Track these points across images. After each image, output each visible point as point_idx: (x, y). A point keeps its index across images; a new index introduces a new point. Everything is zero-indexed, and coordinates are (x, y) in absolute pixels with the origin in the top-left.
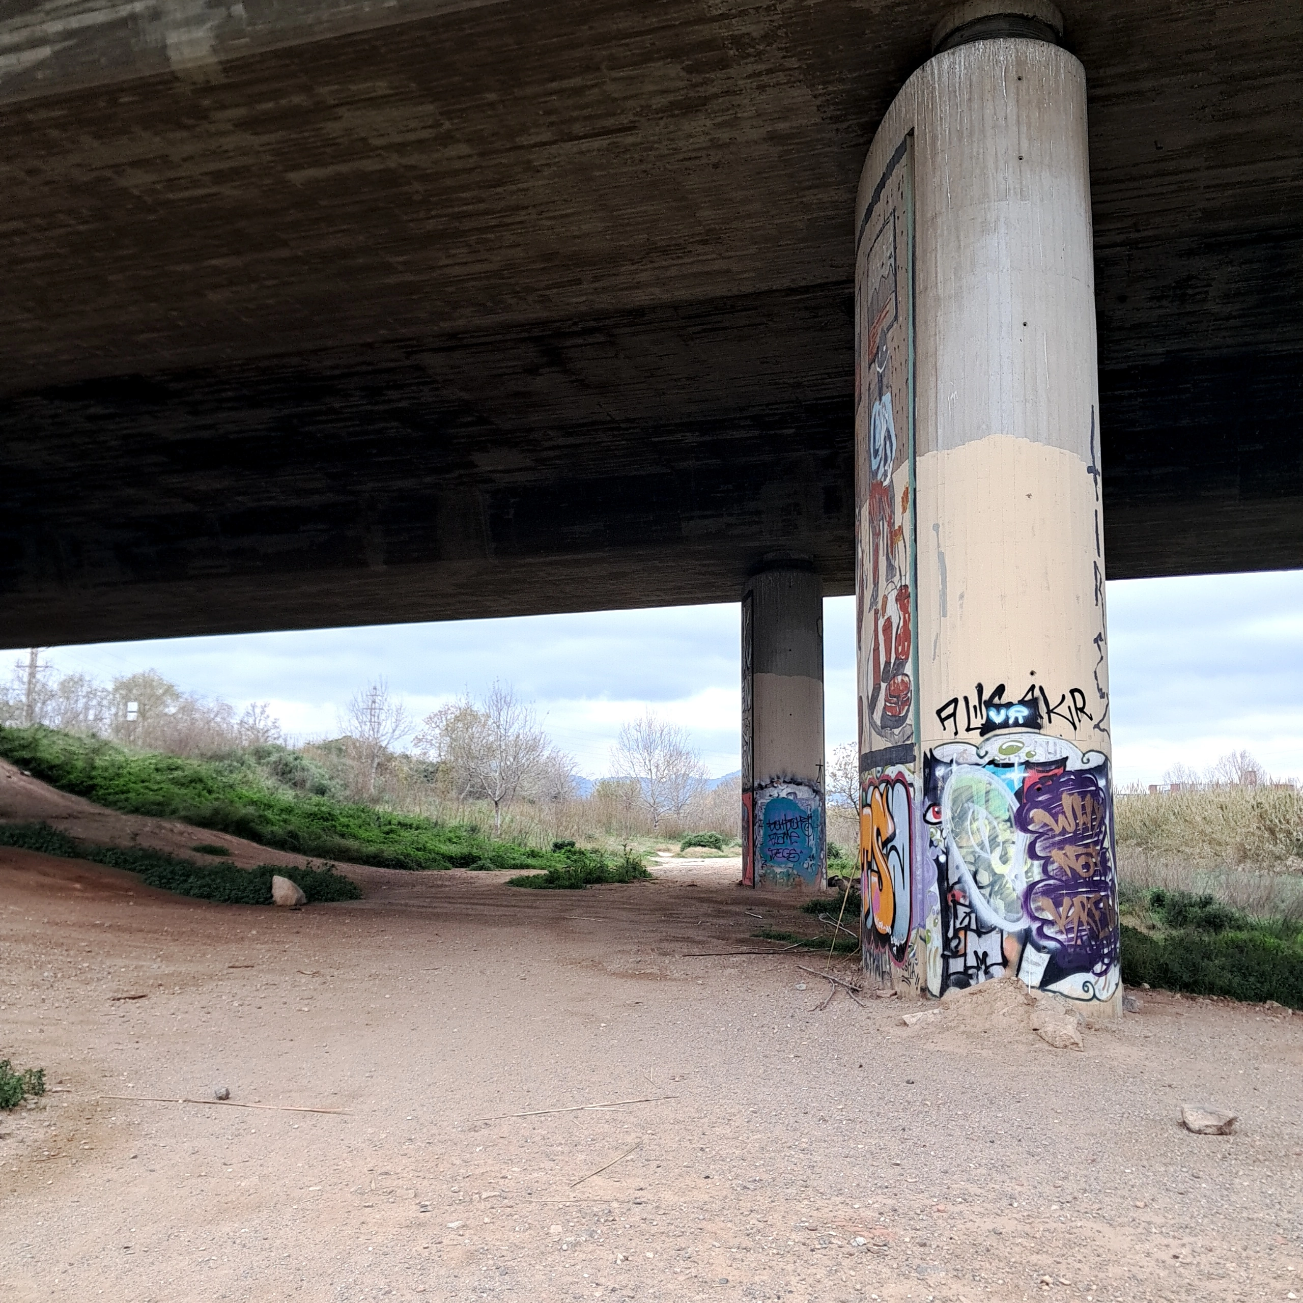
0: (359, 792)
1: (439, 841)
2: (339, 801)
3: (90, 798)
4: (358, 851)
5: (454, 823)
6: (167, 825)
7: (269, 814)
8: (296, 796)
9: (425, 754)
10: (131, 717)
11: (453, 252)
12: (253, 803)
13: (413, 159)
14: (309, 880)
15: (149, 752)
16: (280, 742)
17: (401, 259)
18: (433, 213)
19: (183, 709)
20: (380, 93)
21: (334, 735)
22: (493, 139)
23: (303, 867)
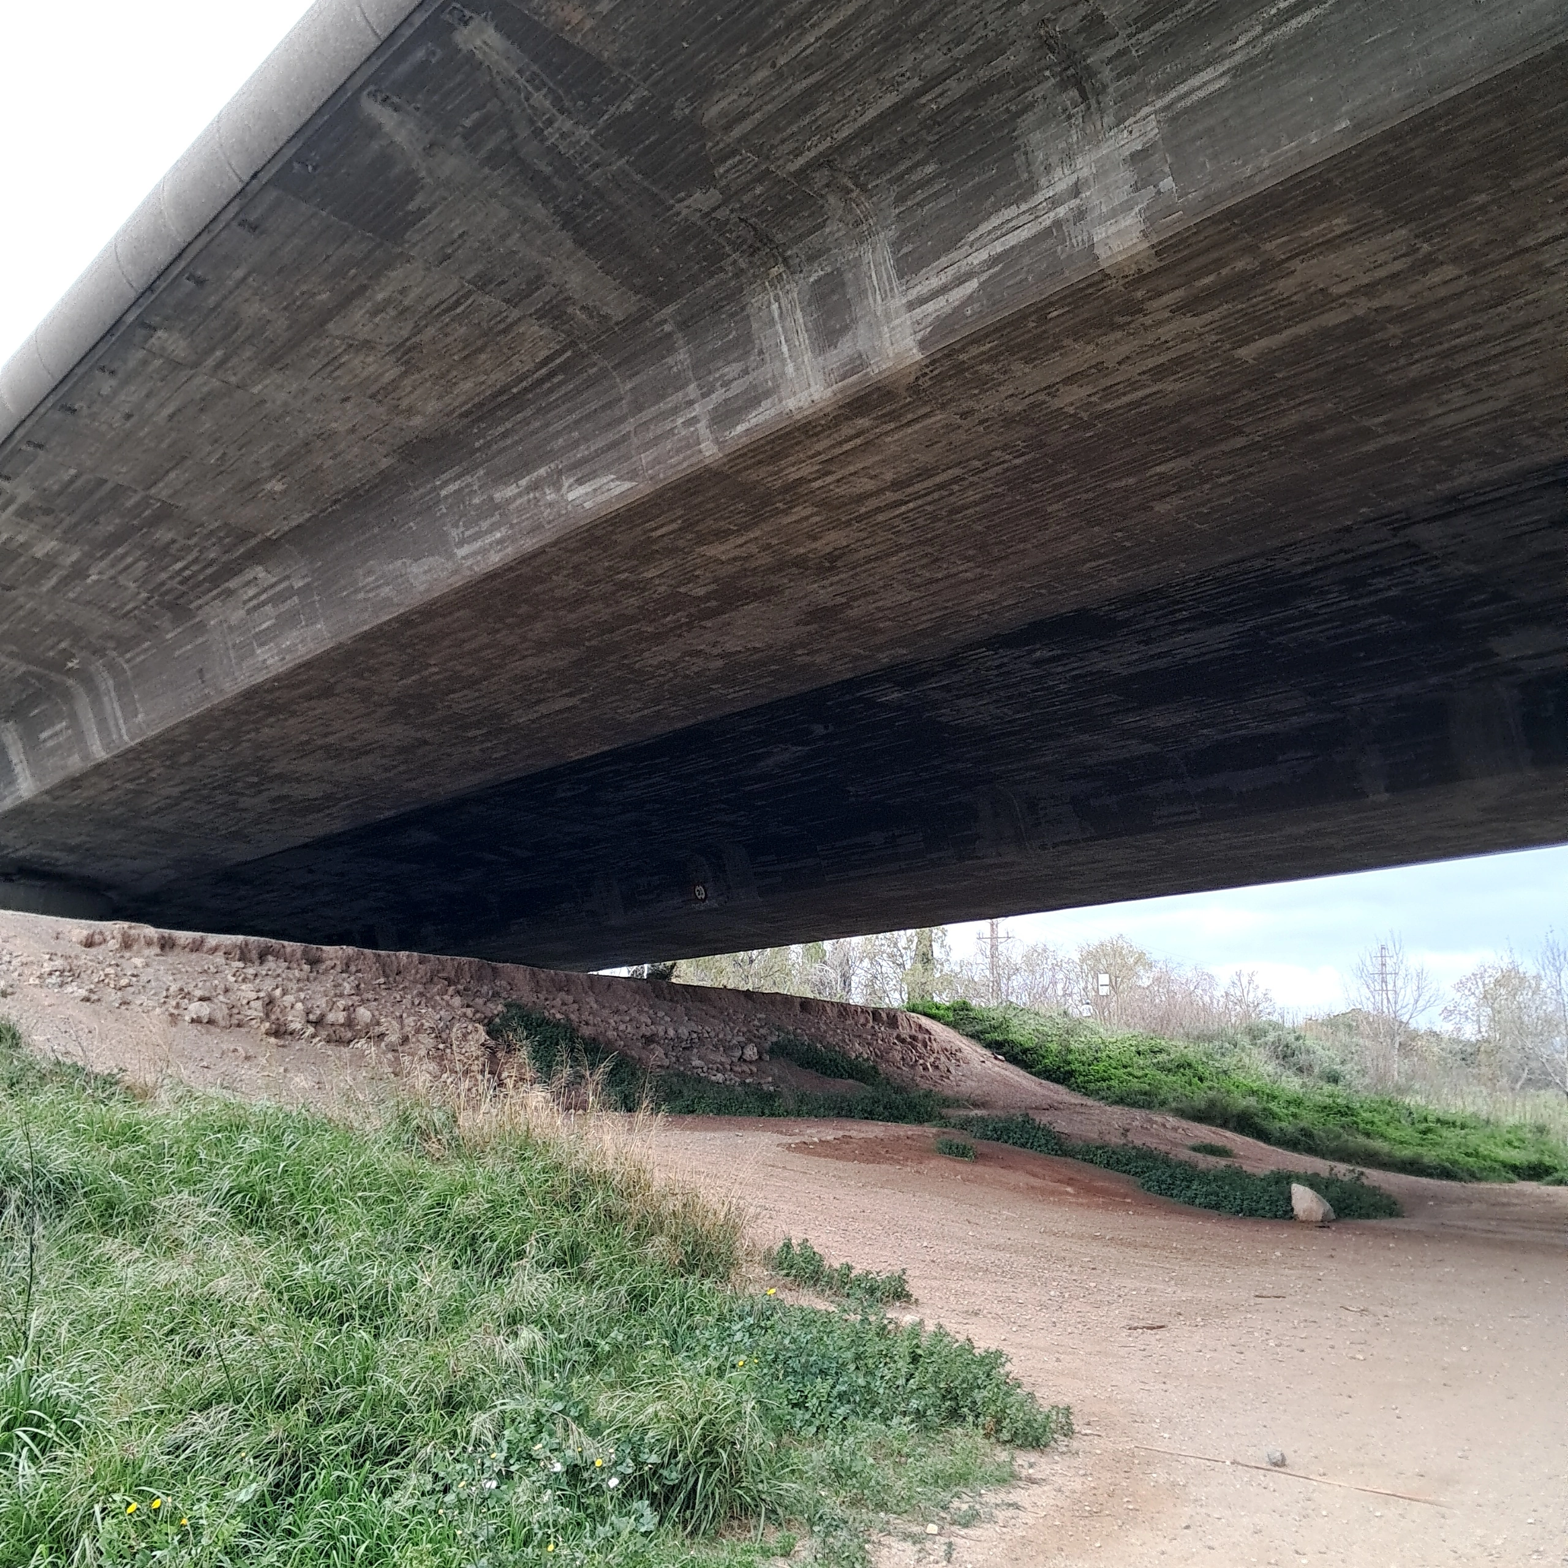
0: (1381, 1079)
1: (1496, 1144)
2: (1357, 1092)
3: (1069, 1087)
4: (1389, 1155)
5: (1511, 1120)
6: (1158, 1119)
7: (1273, 1106)
8: (1304, 1085)
9: (1459, 1030)
10: (1104, 991)
11: (1445, 397)
12: (1253, 1093)
13: (1388, 298)
14: (1334, 1191)
15: (1126, 1033)
16: (1275, 1018)
17: (1381, 419)
18: (1416, 357)
19: (1158, 980)
20: (1338, 232)
21: (1340, 1007)
22: (1486, 250)
23: (1325, 1174)
